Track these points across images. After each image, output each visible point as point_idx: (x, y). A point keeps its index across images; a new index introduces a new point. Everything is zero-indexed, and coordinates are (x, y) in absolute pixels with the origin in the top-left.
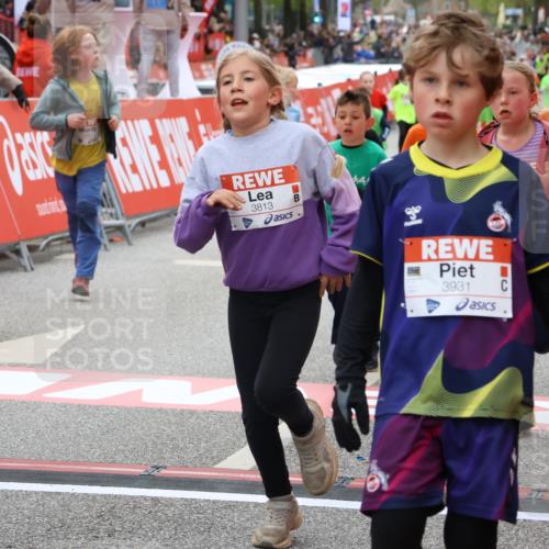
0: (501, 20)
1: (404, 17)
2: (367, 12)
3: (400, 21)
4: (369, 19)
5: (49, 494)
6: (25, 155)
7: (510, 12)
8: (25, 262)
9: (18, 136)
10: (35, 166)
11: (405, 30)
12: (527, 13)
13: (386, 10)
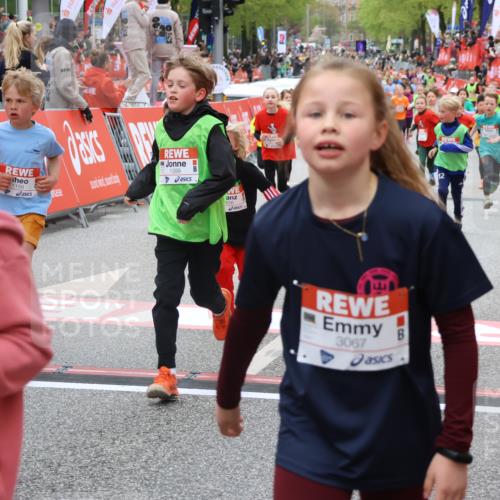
0: (389, 46)
1: (322, 45)
2: (297, 40)
3: (320, 47)
4: (299, 45)
5: (122, 393)
6: (81, 147)
7: (395, 41)
8: (83, 221)
9: (77, 134)
10: (89, 155)
11: (323, 53)
12: (406, 42)
13: (311, 39)
